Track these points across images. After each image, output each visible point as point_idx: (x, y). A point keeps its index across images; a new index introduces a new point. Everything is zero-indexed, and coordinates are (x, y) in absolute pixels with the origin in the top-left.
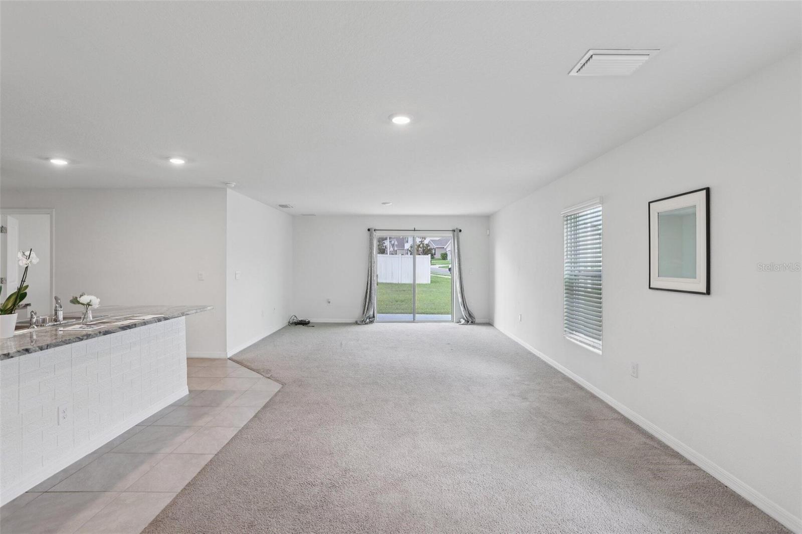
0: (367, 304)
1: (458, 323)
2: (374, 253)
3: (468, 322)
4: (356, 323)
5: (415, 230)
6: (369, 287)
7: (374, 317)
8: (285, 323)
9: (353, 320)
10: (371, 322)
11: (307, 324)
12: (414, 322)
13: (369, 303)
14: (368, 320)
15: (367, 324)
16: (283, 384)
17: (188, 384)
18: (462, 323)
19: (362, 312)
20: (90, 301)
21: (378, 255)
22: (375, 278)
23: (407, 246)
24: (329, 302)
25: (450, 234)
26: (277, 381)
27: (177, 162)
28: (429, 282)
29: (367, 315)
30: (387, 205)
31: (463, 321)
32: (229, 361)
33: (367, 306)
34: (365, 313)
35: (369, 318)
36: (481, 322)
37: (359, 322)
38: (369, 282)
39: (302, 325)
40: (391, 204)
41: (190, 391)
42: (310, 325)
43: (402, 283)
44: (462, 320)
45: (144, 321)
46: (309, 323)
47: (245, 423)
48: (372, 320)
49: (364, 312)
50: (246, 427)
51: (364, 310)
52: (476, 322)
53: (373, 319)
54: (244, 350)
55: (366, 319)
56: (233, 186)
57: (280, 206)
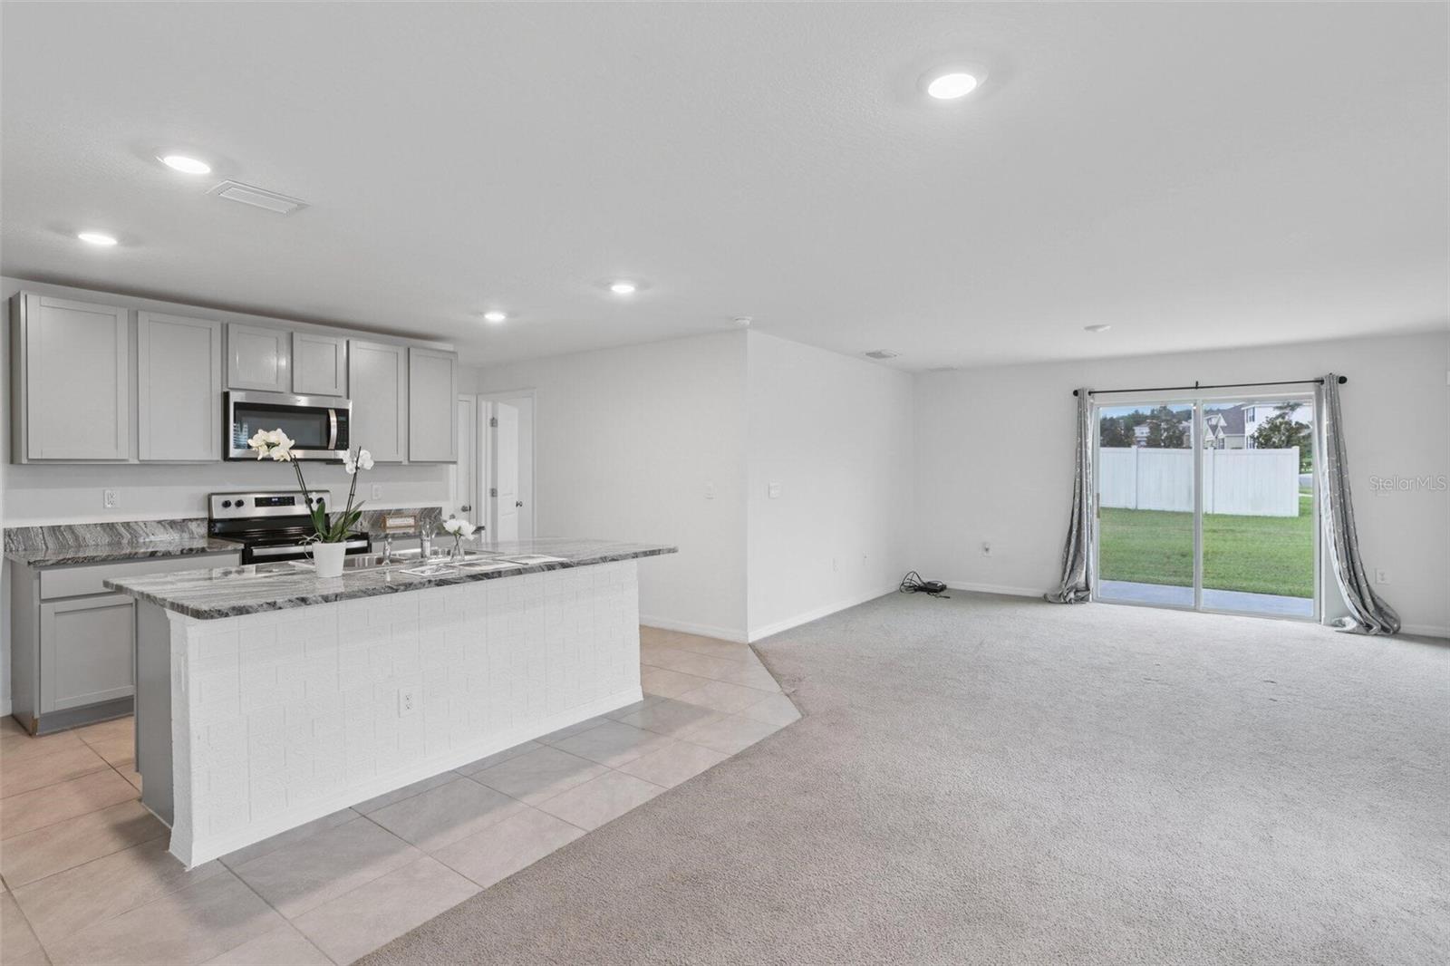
0: (1070, 558)
1: (1336, 626)
2: (1090, 445)
3: (1369, 627)
4: (1045, 600)
5: (1197, 388)
6: (1075, 521)
7: (1087, 588)
8: (894, 585)
9: (1038, 592)
10: (1083, 600)
11: (936, 591)
12: (1195, 610)
13: (1075, 556)
14: (1072, 595)
15: (1070, 602)
16: (805, 714)
17: (642, 683)
18: (1348, 628)
19: (1060, 577)
20: (460, 528)
21: (1103, 449)
22: (1090, 502)
23: (1251, 429)
24: (987, 550)
25: (1310, 391)
26: (799, 705)
27: (623, 289)
28: (1296, 513)
29: (1069, 585)
30: (1100, 330)
31: (1351, 624)
32: (749, 650)
33: (1070, 563)
34: (1066, 578)
35: (1077, 591)
36: (1421, 633)
37: (1050, 598)
38: (1076, 510)
39: (926, 593)
40: (1108, 327)
41: (645, 695)
42: (942, 594)
43: (1216, 512)
44: (1347, 619)
45: (525, 566)
46: (943, 588)
47: (681, 780)
48: (1081, 595)
49: (1063, 579)
50: (675, 792)
51: (1064, 572)
52: (1401, 631)
53: (1086, 593)
54: (787, 632)
55: (1070, 592)
56: (748, 322)
57: (868, 354)
